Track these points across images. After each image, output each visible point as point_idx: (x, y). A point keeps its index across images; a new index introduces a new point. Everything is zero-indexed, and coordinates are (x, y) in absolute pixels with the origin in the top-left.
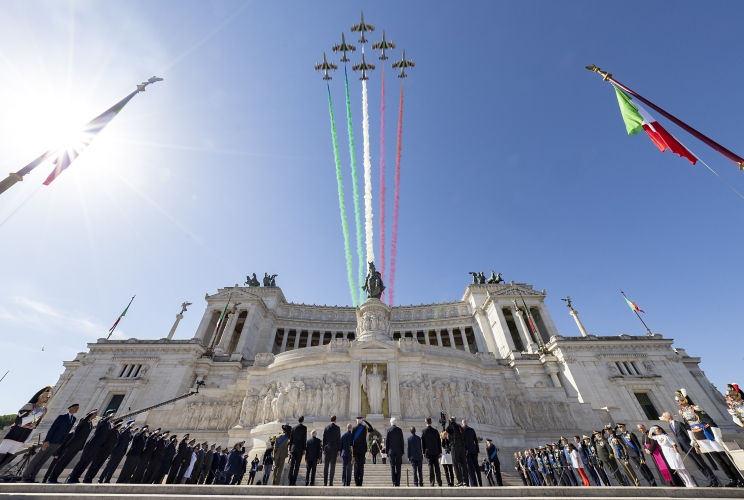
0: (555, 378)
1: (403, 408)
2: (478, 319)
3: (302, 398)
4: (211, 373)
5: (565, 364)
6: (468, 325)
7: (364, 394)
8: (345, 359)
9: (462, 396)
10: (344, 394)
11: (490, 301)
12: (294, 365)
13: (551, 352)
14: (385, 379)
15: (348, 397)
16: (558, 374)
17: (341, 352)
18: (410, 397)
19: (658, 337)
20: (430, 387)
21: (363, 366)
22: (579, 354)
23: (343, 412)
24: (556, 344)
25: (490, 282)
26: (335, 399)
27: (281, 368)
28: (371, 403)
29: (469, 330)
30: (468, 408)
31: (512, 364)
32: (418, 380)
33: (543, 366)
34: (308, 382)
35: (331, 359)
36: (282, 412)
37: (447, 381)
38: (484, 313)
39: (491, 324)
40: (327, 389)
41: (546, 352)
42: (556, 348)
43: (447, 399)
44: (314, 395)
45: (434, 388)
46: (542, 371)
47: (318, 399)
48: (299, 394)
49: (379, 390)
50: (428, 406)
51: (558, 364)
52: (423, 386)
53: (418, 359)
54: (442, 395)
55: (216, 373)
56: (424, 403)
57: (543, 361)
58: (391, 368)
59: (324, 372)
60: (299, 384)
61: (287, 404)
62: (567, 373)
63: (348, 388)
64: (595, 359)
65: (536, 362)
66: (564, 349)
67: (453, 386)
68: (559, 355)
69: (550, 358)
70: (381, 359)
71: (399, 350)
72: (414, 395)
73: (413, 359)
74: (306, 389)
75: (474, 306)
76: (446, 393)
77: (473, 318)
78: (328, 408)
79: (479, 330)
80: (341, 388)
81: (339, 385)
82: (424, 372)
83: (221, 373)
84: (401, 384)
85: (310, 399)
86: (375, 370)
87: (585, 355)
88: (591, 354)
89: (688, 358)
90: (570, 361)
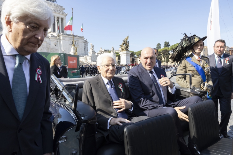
0: (59, 42)
22: (66, 38)
24: (61, 35)
31: (50, 38)
33: (57, 39)
41: (59, 36)
62: (62, 42)
66: (63, 36)
68: (61, 37)
69: (59, 38)
87: (67, 39)
88: (68, 39)
89: (87, 42)
90: (63, 39)
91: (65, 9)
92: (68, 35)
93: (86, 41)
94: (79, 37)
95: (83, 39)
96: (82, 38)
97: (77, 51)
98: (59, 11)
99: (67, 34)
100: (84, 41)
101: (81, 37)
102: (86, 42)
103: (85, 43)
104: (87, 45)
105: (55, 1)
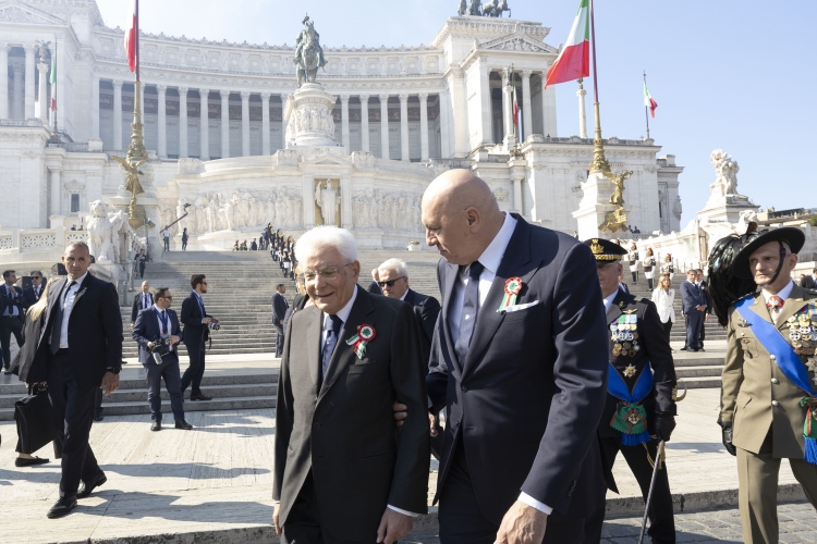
0: (518, 185)
1: (354, 221)
2: (451, 82)
3: (253, 209)
4: (67, 167)
5: (533, 171)
6: (433, 91)
7: (319, 208)
8: (295, 173)
9: (409, 210)
10: (297, 207)
11: (475, 57)
12: (236, 176)
13: (523, 155)
14: (338, 194)
15: (301, 209)
16: (522, 181)
17: (291, 165)
18: (361, 211)
19: (648, 143)
20: (380, 202)
21: (317, 181)
22: (552, 159)
23: (297, 222)
24: (530, 146)
25: (488, 11)
26: (289, 211)
27: (218, 178)
28: (325, 215)
29: (433, 100)
30: (412, 220)
31: (474, 167)
32: (370, 195)
33: (510, 170)
34: (256, 195)
35: (280, 173)
36: (234, 222)
37: (396, 196)
38: (463, 75)
39: (469, 96)
40: (280, 202)
41: (518, 155)
42: (530, 150)
43: (394, 213)
44: (266, 207)
45: (384, 203)
46: (506, 176)
47: (270, 211)
48: (250, 206)
49: (333, 204)
50: (377, 218)
51: (525, 169)
52: (374, 201)
53: (371, 175)
54: (390, 210)
55: (75, 167)
56: (373, 216)
57: (511, 165)
58: (344, 184)
59: (273, 185)
60: (246, 195)
61: (238, 215)
62: (531, 182)
63: (301, 202)
64: (566, 166)
65: (503, 166)
66: (538, 152)
67: (401, 201)
68: (530, 159)
69: (520, 162)
70: (335, 175)
71: (353, 166)
72: (365, 209)
73: (366, 175)
74: (257, 201)
75: (450, 59)
76: (395, 207)
77: (444, 80)
78: (283, 220)
79: (449, 103)
80: (294, 202)
81: (291, 198)
82: (376, 187)
83: (82, 168)
84: (353, 198)
85: (261, 210)
86: (329, 185)
87: (559, 161)
88: (565, 160)
89: (673, 166)
90: (539, 167)
91: (548, 30)
92: (564, 141)
93: (669, 162)
94: (623, 143)
95: (652, 154)
96: (647, 146)
97: (620, 202)
98: (522, 41)
99: (560, 136)
100: (655, 162)
101: (638, 144)
102: (668, 171)
103: (660, 174)
104: (676, 185)
105: (505, 8)
